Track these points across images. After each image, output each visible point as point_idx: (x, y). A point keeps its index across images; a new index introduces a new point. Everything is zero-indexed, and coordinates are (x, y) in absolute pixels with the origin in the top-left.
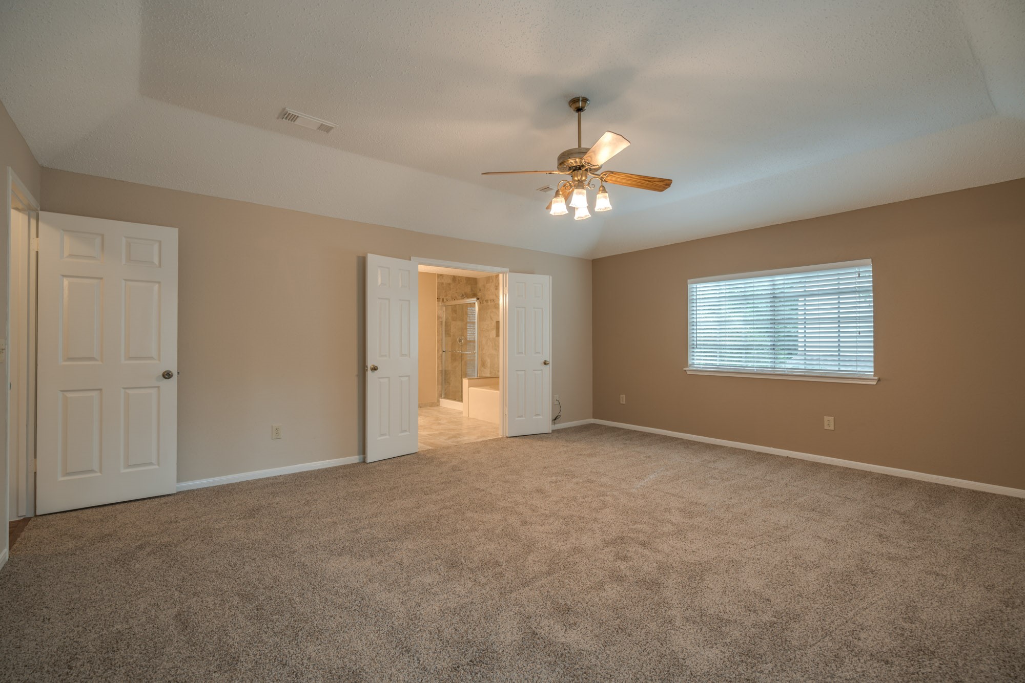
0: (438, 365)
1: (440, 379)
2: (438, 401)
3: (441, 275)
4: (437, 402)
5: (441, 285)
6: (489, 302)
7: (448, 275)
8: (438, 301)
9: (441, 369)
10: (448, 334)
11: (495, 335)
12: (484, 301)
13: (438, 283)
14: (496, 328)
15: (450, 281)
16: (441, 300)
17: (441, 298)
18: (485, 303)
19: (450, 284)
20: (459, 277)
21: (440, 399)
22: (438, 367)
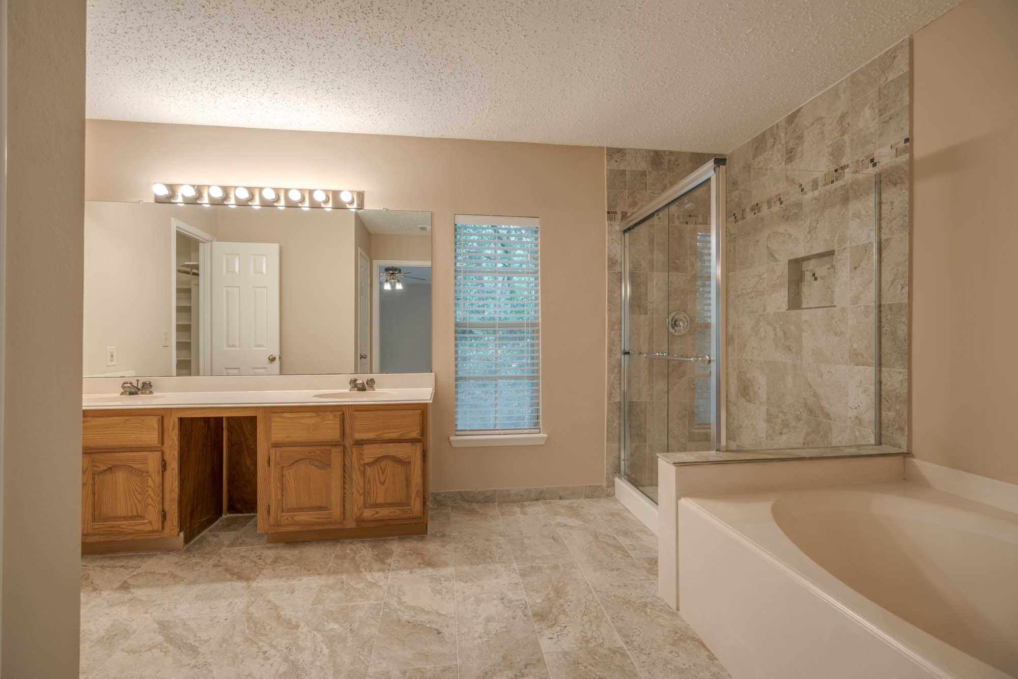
0: (612, 387)
1: (616, 424)
2: (612, 484)
3: (619, 151)
4: (608, 487)
5: (617, 178)
6: (764, 208)
7: (637, 151)
8: (610, 219)
9: (618, 400)
10: (639, 306)
11: (785, 306)
12: (748, 210)
13: (610, 171)
14: (790, 282)
15: (644, 165)
16: (619, 216)
17: (619, 210)
18: (750, 216)
19: (643, 174)
20: (671, 152)
21: (617, 479)
22: (610, 395)
